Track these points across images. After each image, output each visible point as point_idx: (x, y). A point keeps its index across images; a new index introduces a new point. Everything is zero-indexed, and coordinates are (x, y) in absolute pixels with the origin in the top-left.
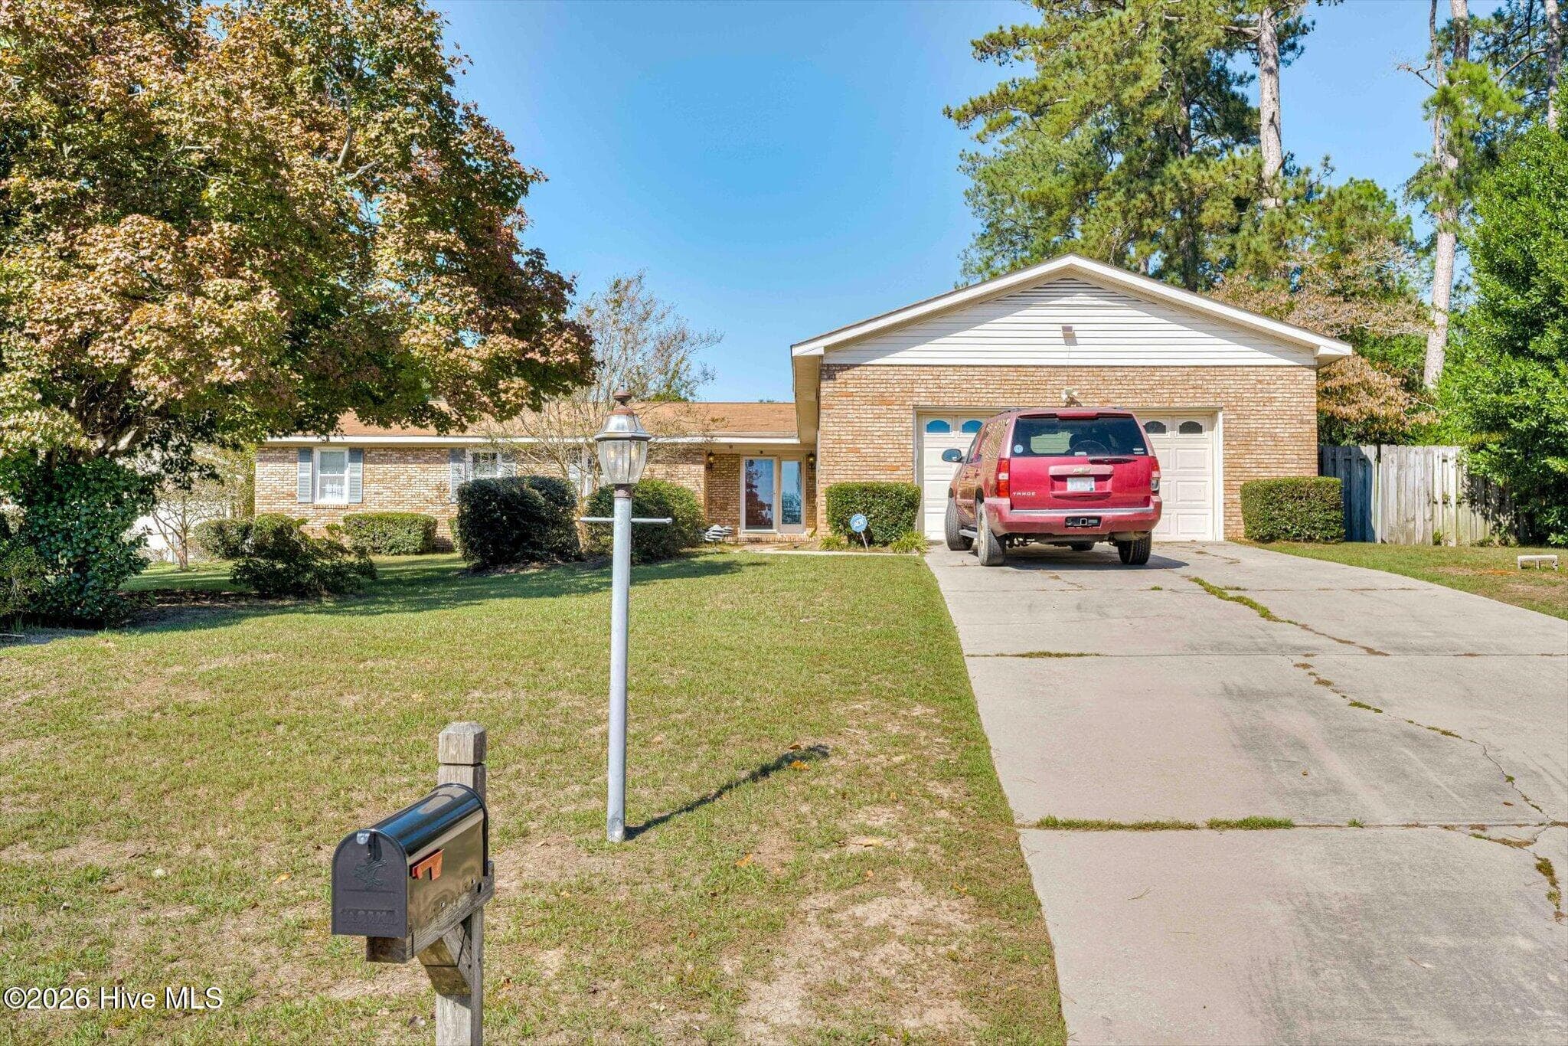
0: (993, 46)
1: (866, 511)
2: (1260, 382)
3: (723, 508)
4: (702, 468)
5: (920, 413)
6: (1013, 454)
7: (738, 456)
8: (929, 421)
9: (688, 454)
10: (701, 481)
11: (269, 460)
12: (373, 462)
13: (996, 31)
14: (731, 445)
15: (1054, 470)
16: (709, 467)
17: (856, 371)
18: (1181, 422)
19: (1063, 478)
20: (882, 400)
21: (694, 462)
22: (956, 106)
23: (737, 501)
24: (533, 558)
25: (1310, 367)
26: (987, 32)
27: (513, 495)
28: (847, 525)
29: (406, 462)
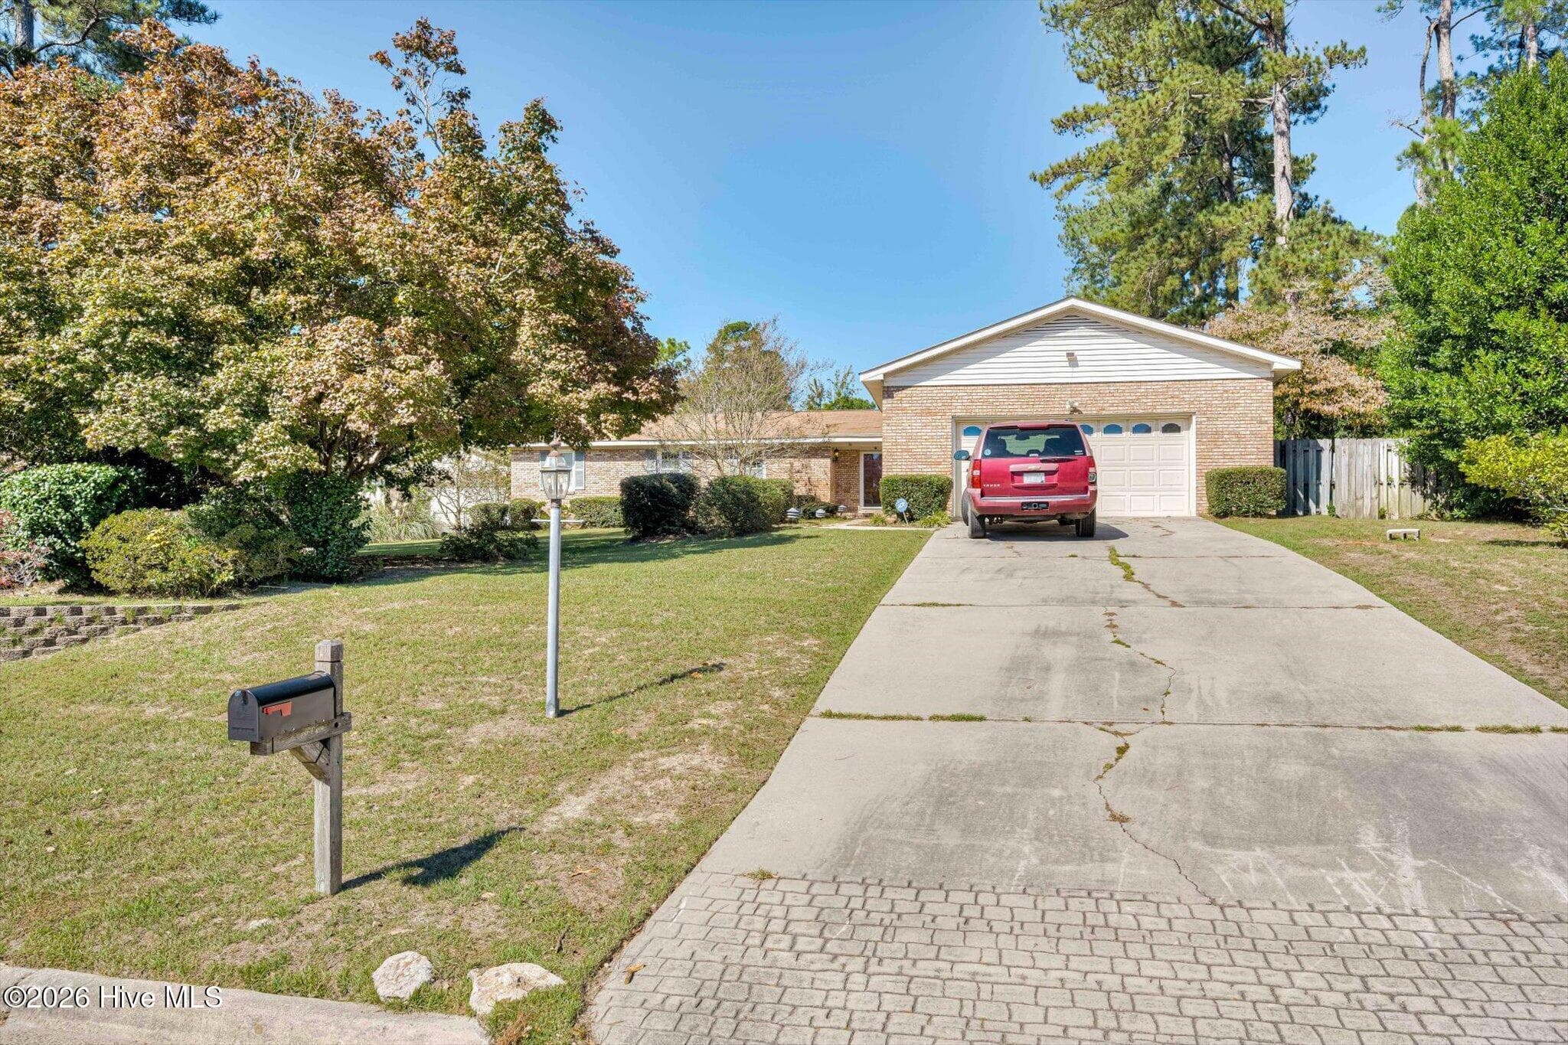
0: (1069, 123)
1: (906, 497)
2: (1226, 392)
3: (847, 491)
4: (828, 462)
5: (957, 421)
6: (984, 456)
7: (858, 451)
8: (965, 426)
9: (815, 451)
10: (828, 470)
11: (520, 460)
12: (591, 460)
13: (1071, 110)
14: (850, 444)
15: (1013, 468)
16: (835, 460)
17: (908, 391)
18: (1163, 424)
19: (1021, 474)
20: (928, 412)
21: (823, 457)
22: (1040, 171)
23: (857, 485)
24: (669, 532)
25: (1267, 379)
26: (1064, 111)
27: (655, 487)
28: (893, 507)
29: (615, 460)
